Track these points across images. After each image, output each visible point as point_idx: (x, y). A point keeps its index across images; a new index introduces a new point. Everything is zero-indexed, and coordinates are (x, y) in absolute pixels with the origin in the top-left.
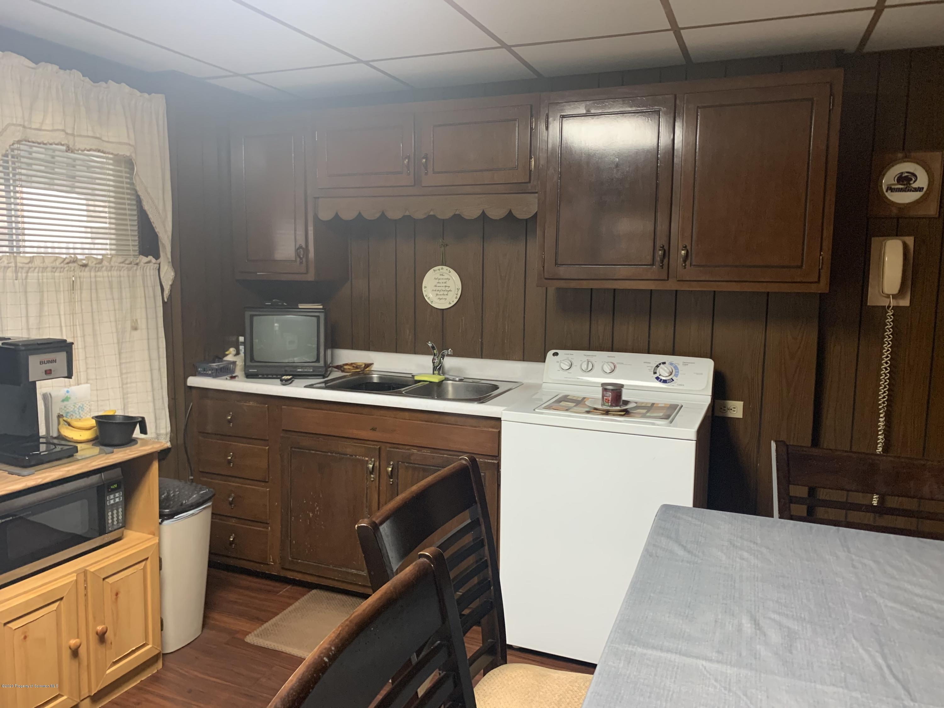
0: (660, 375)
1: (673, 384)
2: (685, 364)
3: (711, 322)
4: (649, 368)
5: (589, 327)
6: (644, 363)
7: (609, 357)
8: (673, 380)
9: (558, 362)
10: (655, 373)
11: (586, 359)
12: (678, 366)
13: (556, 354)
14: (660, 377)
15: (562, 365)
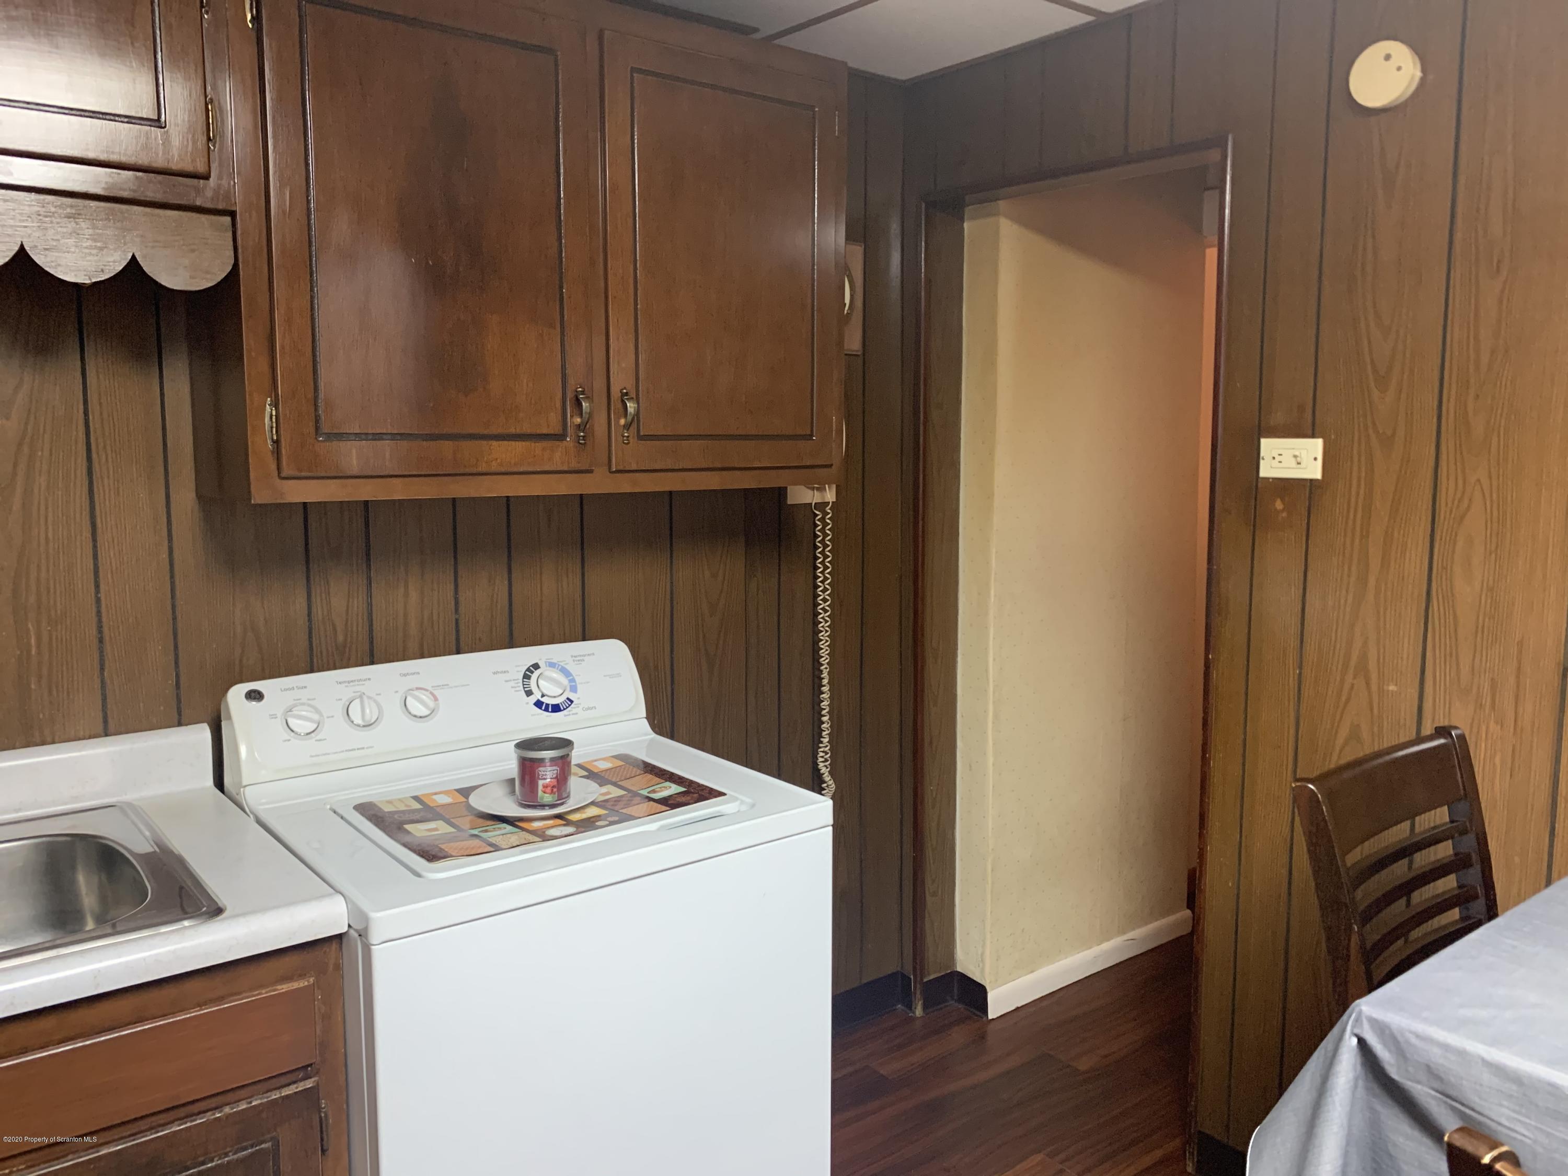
0: (543, 696)
1: (574, 711)
2: (579, 659)
3: (579, 557)
4: (512, 684)
5: (305, 605)
6: (494, 673)
7: (405, 675)
8: (572, 702)
9: (274, 716)
10: (529, 693)
11: (347, 693)
12: (566, 667)
13: (255, 696)
14: (543, 700)
15: (293, 722)
